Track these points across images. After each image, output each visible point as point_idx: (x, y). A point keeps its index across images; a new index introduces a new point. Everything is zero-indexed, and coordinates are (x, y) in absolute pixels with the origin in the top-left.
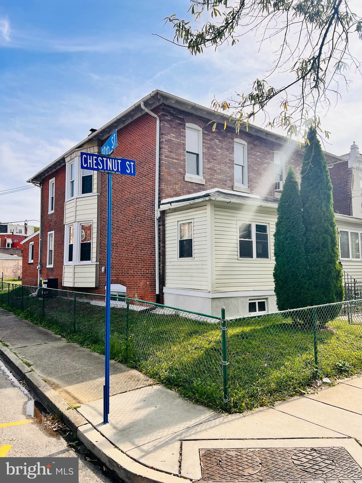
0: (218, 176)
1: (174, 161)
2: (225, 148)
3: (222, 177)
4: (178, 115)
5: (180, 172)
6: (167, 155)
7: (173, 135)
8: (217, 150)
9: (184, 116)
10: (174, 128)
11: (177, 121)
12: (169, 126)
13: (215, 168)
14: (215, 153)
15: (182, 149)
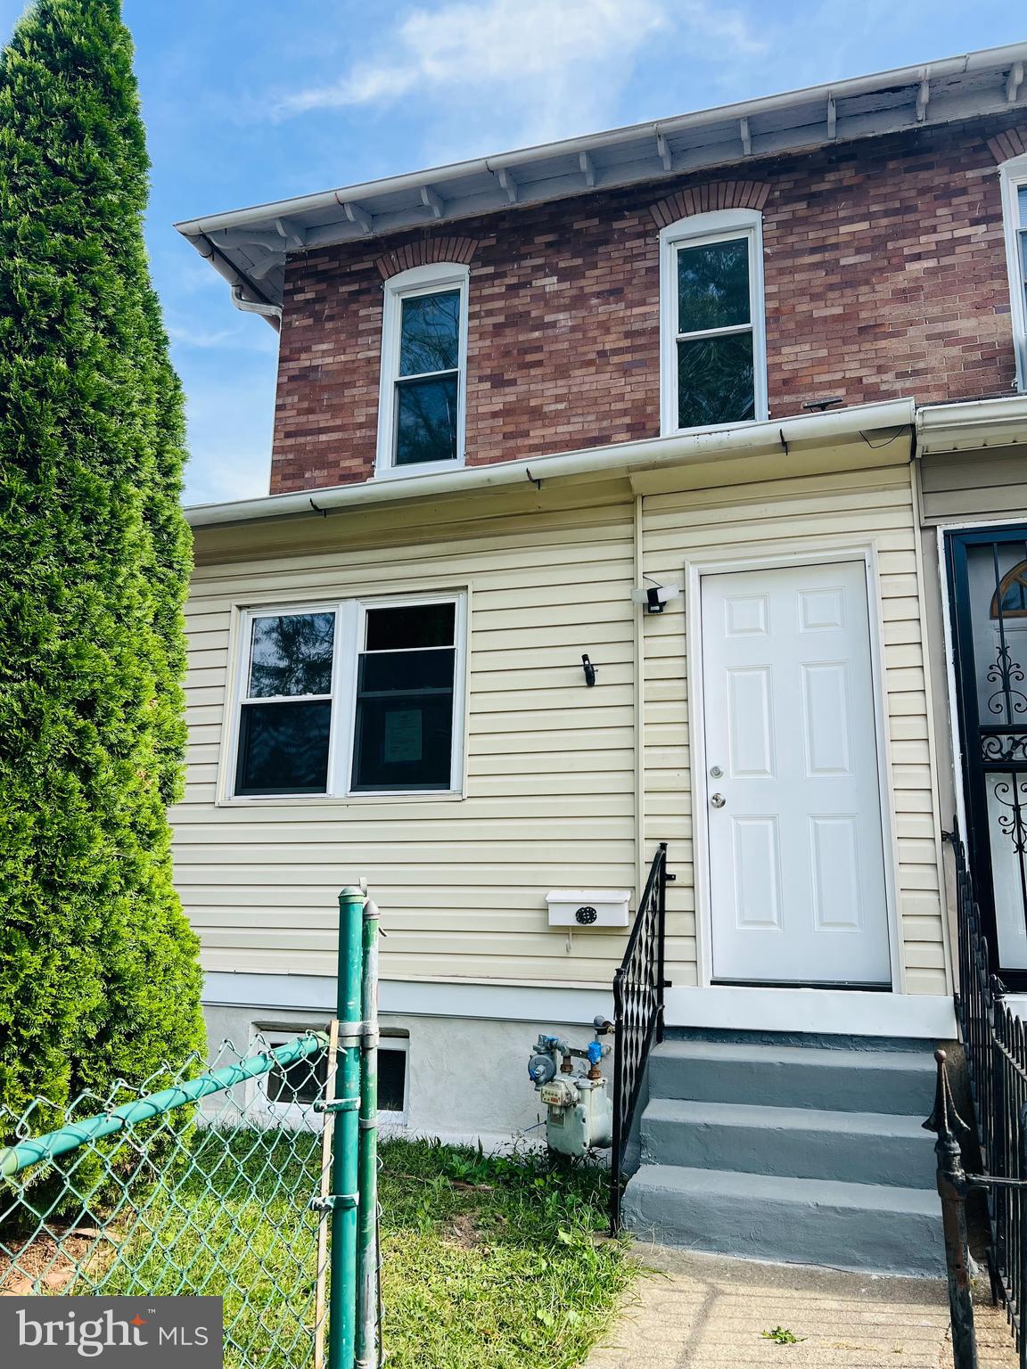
0: (552, 430)
1: (323, 438)
2: (598, 295)
3: (579, 427)
4: (350, 266)
5: (348, 472)
6: (292, 428)
7: (324, 347)
8: (548, 319)
9: (376, 256)
10: (331, 318)
11: (343, 289)
12: (310, 321)
13: (533, 403)
14: (537, 334)
15: (361, 383)
